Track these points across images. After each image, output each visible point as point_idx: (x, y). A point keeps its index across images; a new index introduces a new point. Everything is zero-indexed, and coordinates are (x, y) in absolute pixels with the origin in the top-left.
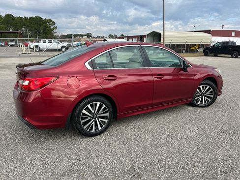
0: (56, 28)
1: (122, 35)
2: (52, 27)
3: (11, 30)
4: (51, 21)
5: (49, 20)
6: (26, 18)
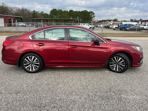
0: (94, 16)
1: (141, 19)
2: (92, 16)
3: (71, 19)
4: (93, 12)
5: (91, 12)
6: (79, 12)
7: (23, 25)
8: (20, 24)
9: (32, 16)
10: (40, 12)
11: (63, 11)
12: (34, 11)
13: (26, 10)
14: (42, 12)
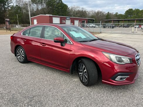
7: (93, 26)
8: (91, 25)
9: (105, 18)
10: (115, 14)
11: (140, 10)
12: (109, 12)
13: (101, 12)
14: (117, 13)
